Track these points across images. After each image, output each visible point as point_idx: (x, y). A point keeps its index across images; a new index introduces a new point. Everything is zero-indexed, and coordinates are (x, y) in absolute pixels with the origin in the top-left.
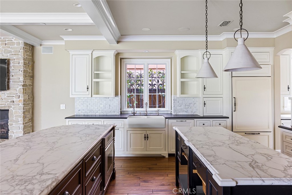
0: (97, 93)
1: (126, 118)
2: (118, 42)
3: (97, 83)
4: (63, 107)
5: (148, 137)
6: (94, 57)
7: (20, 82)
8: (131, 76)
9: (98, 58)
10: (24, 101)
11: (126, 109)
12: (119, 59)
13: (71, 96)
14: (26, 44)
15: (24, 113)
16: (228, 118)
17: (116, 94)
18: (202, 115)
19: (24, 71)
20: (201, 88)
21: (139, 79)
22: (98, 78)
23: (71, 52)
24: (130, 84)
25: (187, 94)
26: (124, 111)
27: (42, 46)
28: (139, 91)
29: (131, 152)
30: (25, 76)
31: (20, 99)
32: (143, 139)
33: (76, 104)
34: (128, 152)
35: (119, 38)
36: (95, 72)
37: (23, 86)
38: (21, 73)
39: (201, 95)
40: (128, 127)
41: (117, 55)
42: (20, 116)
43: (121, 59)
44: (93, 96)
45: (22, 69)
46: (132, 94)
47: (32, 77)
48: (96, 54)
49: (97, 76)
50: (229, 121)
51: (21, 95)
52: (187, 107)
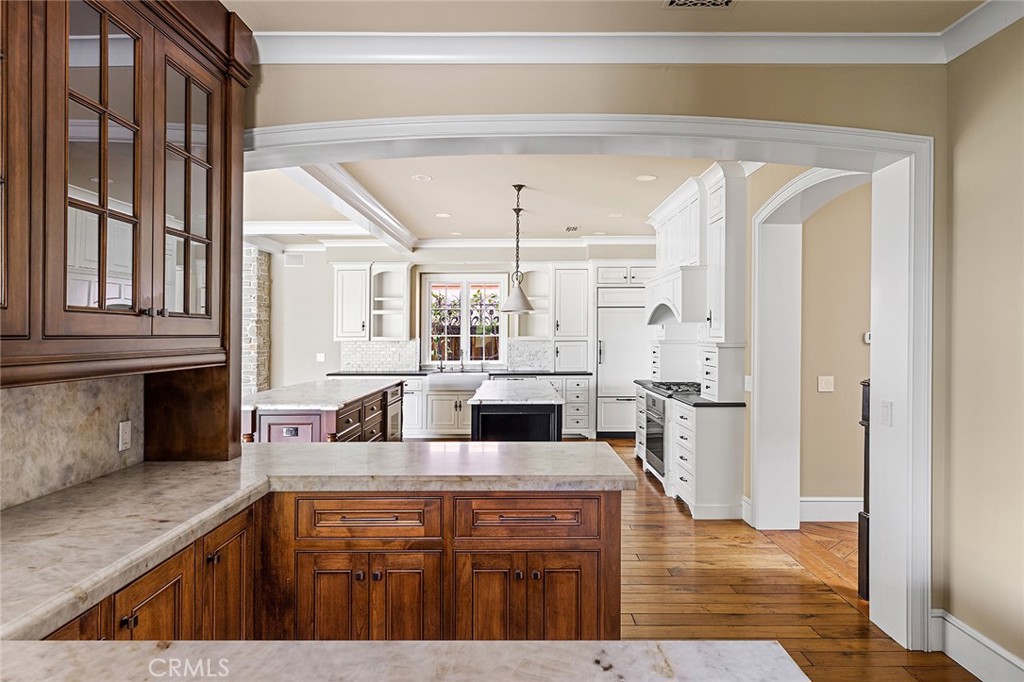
0: (379, 334)
1: (426, 375)
2: (414, 249)
3: (380, 318)
4: (321, 357)
5: (460, 406)
6: (374, 274)
7: (252, 315)
8: (442, 302)
9: (381, 276)
10: (258, 346)
11: (428, 362)
12: (417, 275)
13: (336, 339)
14: (261, 252)
15: (258, 367)
16: (591, 374)
17: (412, 336)
18: (552, 372)
19: (258, 296)
20: (553, 326)
21: (457, 308)
22: (381, 309)
23: (337, 266)
24: (438, 317)
25: (532, 335)
26: (425, 366)
27: (286, 254)
28: (456, 330)
29: (434, 431)
30: (259, 306)
31: (252, 343)
32: (453, 409)
33: (343, 353)
34: (429, 430)
35: (416, 243)
36: (376, 299)
37: (257, 322)
38: (253, 300)
39: (551, 337)
40: (428, 389)
41: (414, 268)
42: (252, 374)
43: (421, 274)
44: (373, 338)
45: (255, 295)
46: (442, 335)
47: (269, 306)
48: (377, 269)
49: (379, 305)
50: (592, 379)
51: (254, 338)
52: (532, 357)
